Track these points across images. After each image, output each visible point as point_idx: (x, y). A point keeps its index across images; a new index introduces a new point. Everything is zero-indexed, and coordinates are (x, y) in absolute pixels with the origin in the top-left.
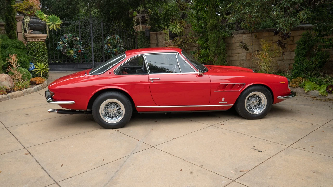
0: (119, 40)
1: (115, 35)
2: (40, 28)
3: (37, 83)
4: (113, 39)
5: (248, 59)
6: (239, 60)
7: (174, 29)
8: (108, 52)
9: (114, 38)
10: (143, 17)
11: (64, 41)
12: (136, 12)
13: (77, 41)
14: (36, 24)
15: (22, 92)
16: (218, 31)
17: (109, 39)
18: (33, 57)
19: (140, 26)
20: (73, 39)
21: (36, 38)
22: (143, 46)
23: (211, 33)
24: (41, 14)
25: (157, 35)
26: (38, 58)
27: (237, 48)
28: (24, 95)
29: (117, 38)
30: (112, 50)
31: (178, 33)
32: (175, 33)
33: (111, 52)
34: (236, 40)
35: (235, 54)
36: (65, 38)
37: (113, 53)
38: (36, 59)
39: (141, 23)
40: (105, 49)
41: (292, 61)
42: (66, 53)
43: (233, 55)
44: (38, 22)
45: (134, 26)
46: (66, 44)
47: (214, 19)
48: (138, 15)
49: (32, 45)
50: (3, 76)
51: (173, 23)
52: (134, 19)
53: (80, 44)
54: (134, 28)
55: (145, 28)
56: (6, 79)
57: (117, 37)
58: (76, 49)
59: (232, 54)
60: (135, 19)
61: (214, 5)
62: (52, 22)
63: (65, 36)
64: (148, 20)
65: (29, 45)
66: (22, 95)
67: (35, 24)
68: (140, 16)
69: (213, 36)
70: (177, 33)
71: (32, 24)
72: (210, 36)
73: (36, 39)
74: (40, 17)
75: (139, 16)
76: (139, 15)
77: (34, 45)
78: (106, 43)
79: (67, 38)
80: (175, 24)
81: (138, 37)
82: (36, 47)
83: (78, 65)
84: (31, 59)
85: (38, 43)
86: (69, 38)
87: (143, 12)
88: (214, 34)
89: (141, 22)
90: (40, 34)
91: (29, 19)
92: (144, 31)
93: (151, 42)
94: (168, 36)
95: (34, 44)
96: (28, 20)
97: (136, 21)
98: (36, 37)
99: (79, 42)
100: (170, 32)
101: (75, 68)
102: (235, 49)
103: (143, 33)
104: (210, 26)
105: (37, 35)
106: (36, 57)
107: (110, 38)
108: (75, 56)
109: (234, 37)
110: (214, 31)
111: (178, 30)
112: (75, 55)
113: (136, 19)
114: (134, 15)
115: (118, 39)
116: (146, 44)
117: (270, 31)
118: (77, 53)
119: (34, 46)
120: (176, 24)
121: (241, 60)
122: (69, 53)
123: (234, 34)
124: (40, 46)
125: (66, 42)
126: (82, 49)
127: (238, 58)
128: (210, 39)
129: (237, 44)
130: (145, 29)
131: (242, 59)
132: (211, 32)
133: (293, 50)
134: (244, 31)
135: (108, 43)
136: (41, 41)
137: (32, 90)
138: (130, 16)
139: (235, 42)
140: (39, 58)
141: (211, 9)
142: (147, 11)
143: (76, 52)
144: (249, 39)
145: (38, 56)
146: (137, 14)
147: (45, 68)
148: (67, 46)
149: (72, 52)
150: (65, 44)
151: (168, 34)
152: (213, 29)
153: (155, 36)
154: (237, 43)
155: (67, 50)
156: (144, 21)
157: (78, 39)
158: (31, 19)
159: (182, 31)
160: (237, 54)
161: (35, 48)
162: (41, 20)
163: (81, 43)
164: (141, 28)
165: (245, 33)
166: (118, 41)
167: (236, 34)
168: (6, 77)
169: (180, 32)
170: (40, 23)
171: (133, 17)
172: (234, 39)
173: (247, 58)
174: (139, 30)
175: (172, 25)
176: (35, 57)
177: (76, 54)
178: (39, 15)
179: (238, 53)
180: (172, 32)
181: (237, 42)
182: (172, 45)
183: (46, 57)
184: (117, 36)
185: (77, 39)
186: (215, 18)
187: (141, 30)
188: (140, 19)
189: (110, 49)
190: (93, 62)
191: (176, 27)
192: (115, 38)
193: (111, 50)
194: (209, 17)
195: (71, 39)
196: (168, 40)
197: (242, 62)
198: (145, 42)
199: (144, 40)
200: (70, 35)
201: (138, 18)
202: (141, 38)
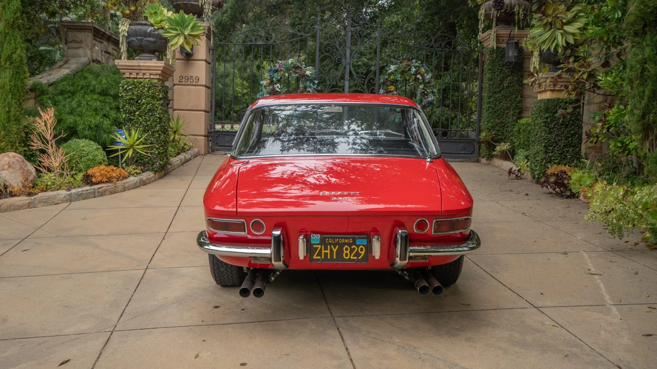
0: (422, 76)
1: (413, 60)
2: (152, 45)
3: (94, 180)
4: (402, 73)
9: (407, 69)
10: (497, 4)
11: (272, 78)
13: (304, 79)
14: (142, 36)
15: (27, 200)
17: (392, 73)
18: (127, 115)
19: (492, 33)
20: (296, 73)
21: (140, 70)
22: (495, 93)
24: (156, 13)
26: (137, 119)
28: (31, 206)
29: (414, 70)
31: (560, 50)
36: (277, 71)
38: (135, 122)
39: (494, 23)
44: (145, 32)
45: (480, 33)
46: (277, 87)
49: (128, 86)
50: (6, 159)
52: (479, 13)
53: (310, 87)
54: (479, 38)
55: (510, 37)
56: (10, 166)
60: (482, 12)
62: (177, 30)
63: (278, 66)
65: (121, 88)
66: (26, 207)
67: (139, 38)
70: (556, 49)
71: (134, 37)
73: (134, 72)
74: (151, 21)
77: (130, 87)
78: (384, 84)
79: (281, 70)
81: (485, 66)
82: (136, 93)
84: (123, 122)
85: (140, 83)
86: (288, 70)
88: (647, 45)
89: (495, 19)
90: (151, 60)
91: (128, 26)
92: (504, 45)
95: (131, 85)
96: (125, 28)
97: (482, 18)
98: (138, 68)
99: (308, 80)
103: (500, 53)
105: (141, 64)
106: (134, 116)
107: (395, 70)
113: (484, 12)
115: (417, 73)
116: (509, 87)
119: (131, 89)
124: (144, 89)
125: (279, 81)
130: (508, 40)
136: (152, 77)
137: (60, 196)
140: (140, 118)
145: (137, 113)
147: (138, 145)
148: (278, 89)
150: (275, 86)
152: (645, 26)
157: (308, 73)
158: (132, 25)
161: (133, 94)
162: (153, 26)
163: (317, 82)
164: (493, 36)
166: (419, 76)
168: (13, 160)
169: (566, 44)
170: (150, 35)
171: (476, 8)
174: (489, 46)
176: (132, 116)
178: (151, 14)
183: (156, 117)
184: (417, 64)
185: (305, 72)
187: (493, 44)
188: (493, 13)
192: (410, 70)
195: (291, 74)
198: (502, 80)
199: (502, 75)
200: (290, 62)
201: (488, 10)
202: (489, 69)
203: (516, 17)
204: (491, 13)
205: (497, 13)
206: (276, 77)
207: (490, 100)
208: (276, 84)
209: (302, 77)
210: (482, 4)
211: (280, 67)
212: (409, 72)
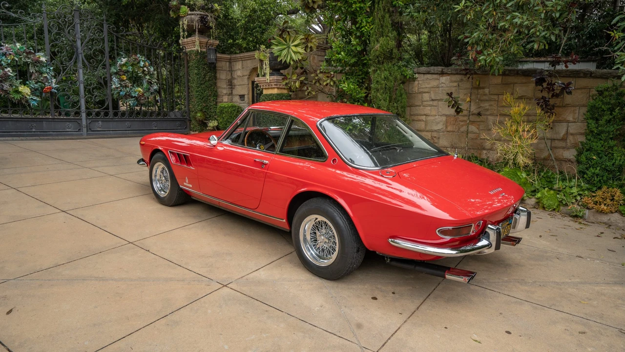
0: (147, 68)
1: (139, 55)
4: (132, 65)
5: (449, 129)
6: (427, 129)
7: (285, 52)
8: (121, 93)
9: (136, 62)
10: (203, 19)
11: (1, 61)
12: (186, 7)
13: (38, 65)
16: (394, 65)
17: (124, 65)
19: (196, 38)
20: (29, 58)
22: (201, 84)
23: (379, 68)
25: (230, 61)
27: (425, 103)
29: (143, 63)
30: (131, 89)
31: (292, 63)
32: (285, 61)
33: (129, 95)
34: (423, 86)
35: (419, 117)
36: (5, 55)
37: (132, 97)
39: (197, 32)
40: (114, 86)
41: (556, 141)
42: (8, 93)
43: (416, 118)
45: (181, 38)
46: (9, 71)
47: (387, 36)
48: (190, 14)
51: (283, 38)
52: (181, 23)
53: (47, 73)
54: (180, 42)
55: (207, 44)
57: (143, 61)
58: (36, 83)
59: (411, 115)
60: (184, 22)
61: (388, 5)
63: (5, 50)
64: (214, 28)
68: (197, 18)
69: (383, 77)
70: (289, 63)
72: (376, 76)
75: (193, 16)
76: (193, 14)
78: (116, 73)
79: (10, 54)
80: (286, 41)
81: (191, 64)
83: (44, 122)
86: (16, 54)
87: (202, 8)
88: (385, 70)
89: (197, 30)
92: (204, 50)
93: (218, 75)
94: (268, 66)
97: (185, 27)
99: (44, 66)
100: (273, 59)
101: (34, 130)
102: (419, 106)
103: (202, 55)
104: (377, 53)
107: (126, 62)
108: (35, 101)
109: (419, 79)
110: (385, 65)
111: (293, 55)
112: (35, 98)
113: (186, 22)
114: (181, 14)
115: (145, 66)
116: (209, 80)
117: (507, 73)
118: (41, 93)
120: (288, 41)
121: (432, 131)
122: (17, 92)
123: (419, 73)
125: (9, 65)
126: (54, 84)
127: (426, 125)
128: (377, 82)
129: (424, 94)
130: (206, 46)
131: (436, 128)
132: (381, 66)
133: (560, 118)
134: (443, 69)
135: (121, 73)
138: (172, 14)
139: (421, 90)
141: (382, 13)
142: (212, 8)
143: (37, 91)
144: (456, 87)
146: (189, 12)
148: (10, 74)
149: (25, 90)
150: (6, 70)
151: (267, 62)
152: (384, 58)
153: (228, 63)
154: (425, 92)
155: (11, 85)
156: (204, 30)
157: (43, 59)
159: (302, 58)
160: (424, 118)
163: (52, 68)
164: (197, 43)
165: (446, 73)
166: (145, 69)
167: (424, 74)
169: (297, 60)
171: (178, 18)
172: (418, 84)
173: (446, 127)
174: (193, 49)
175: (280, 43)
177: (38, 96)
179: (426, 115)
180: (279, 60)
181: (426, 90)
182: (275, 86)
184: (143, 59)
185: (39, 58)
186: (390, 34)
187: (197, 48)
188: (197, 25)
189: (126, 87)
190: (84, 115)
191: (289, 47)
192: (139, 62)
193: (128, 89)
194: (375, 32)
195: (21, 58)
196: (268, 77)
197: (435, 134)
198: (205, 75)
199: (205, 71)
200: (18, 47)
201: (190, 22)
202: (196, 67)
203: (211, 30)
204: (193, 25)
205: (199, 25)
206: (5, 60)
207: (198, 90)
208: (6, 68)
209: (36, 62)
210: (185, 16)
211: (7, 50)
212: (138, 65)
